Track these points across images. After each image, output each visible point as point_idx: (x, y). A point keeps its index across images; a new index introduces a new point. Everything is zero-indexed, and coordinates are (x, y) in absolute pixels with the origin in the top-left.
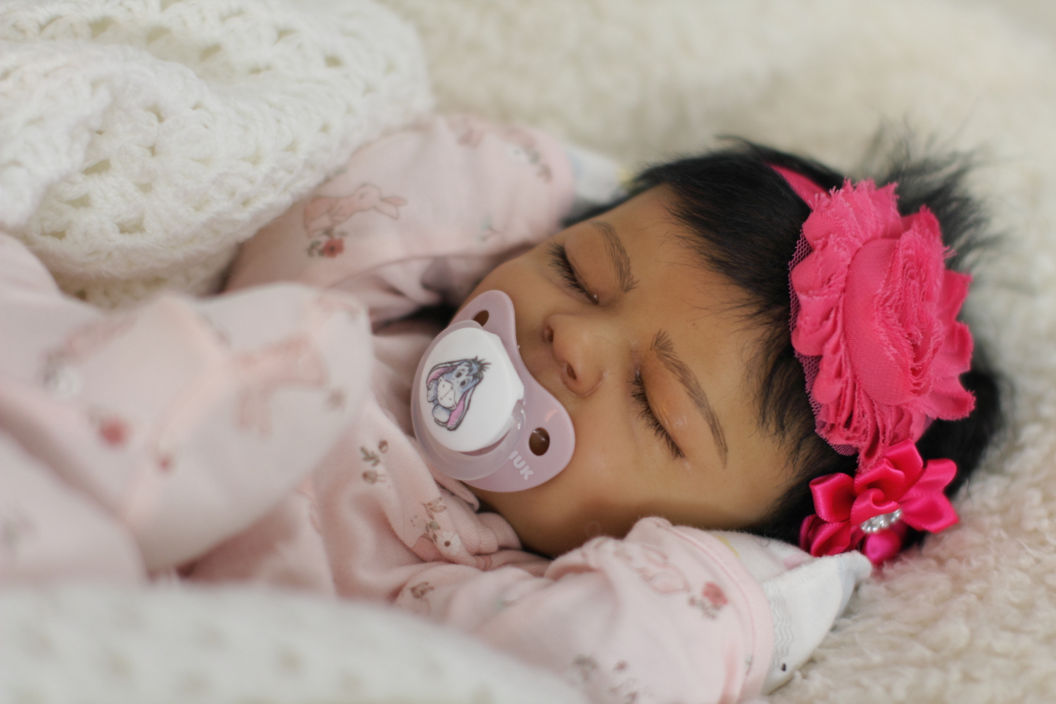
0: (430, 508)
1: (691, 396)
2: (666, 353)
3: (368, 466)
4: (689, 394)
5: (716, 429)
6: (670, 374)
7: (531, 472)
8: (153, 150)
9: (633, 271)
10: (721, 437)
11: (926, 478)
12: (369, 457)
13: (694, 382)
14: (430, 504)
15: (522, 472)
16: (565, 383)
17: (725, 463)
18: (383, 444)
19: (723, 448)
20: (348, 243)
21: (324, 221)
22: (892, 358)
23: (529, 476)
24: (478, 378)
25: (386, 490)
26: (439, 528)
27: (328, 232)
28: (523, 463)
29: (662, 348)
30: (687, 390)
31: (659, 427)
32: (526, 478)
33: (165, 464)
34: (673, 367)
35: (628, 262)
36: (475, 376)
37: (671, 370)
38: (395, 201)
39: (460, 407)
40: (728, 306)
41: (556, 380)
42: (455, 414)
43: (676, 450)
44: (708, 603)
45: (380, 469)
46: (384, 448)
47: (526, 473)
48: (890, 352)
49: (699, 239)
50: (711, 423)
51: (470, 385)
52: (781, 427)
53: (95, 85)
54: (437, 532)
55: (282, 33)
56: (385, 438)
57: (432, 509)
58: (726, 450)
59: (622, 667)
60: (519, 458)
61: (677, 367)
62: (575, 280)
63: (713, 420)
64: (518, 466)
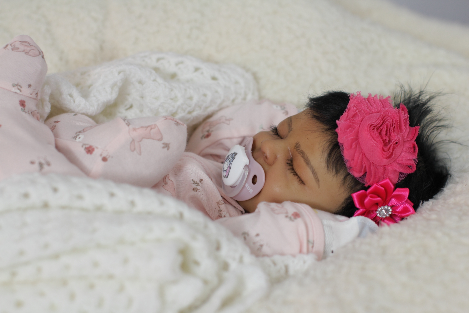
0: (218, 203)
1: (305, 161)
2: (298, 148)
3: (194, 186)
4: (304, 161)
5: (314, 173)
6: (299, 155)
7: (252, 191)
8: (142, 97)
9: (292, 126)
10: (316, 176)
11: (396, 193)
12: (195, 183)
13: (306, 156)
14: (218, 202)
15: (250, 191)
16: (265, 161)
17: (319, 186)
18: (201, 180)
19: (318, 180)
20: (213, 133)
21: (207, 128)
22: (374, 144)
23: (252, 192)
24: (234, 158)
25: (201, 195)
26: (221, 211)
27: (208, 131)
28: (250, 188)
29: (297, 147)
30: (304, 159)
31: (295, 174)
32: (251, 193)
33: (104, 159)
34: (300, 153)
35: (291, 123)
36: (233, 158)
37: (300, 154)
38: (230, 120)
39: (229, 169)
40: (316, 129)
41: (262, 160)
42: (227, 171)
43: (302, 182)
44: (292, 217)
45: (199, 187)
46: (202, 182)
47: (251, 191)
48: (373, 142)
49: (310, 111)
50: (312, 170)
51: (232, 161)
52: (337, 172)
53: (119, 73)
54: (221, 212)
55: (197, 69)
56: (202, 178)
57: (219, 204)
58: (318, 181)
59: (257, 235)
60: (249, 186)
61: (301, 152)
62: (278, 133)
63: (313, 169)
64: (249, 189)
